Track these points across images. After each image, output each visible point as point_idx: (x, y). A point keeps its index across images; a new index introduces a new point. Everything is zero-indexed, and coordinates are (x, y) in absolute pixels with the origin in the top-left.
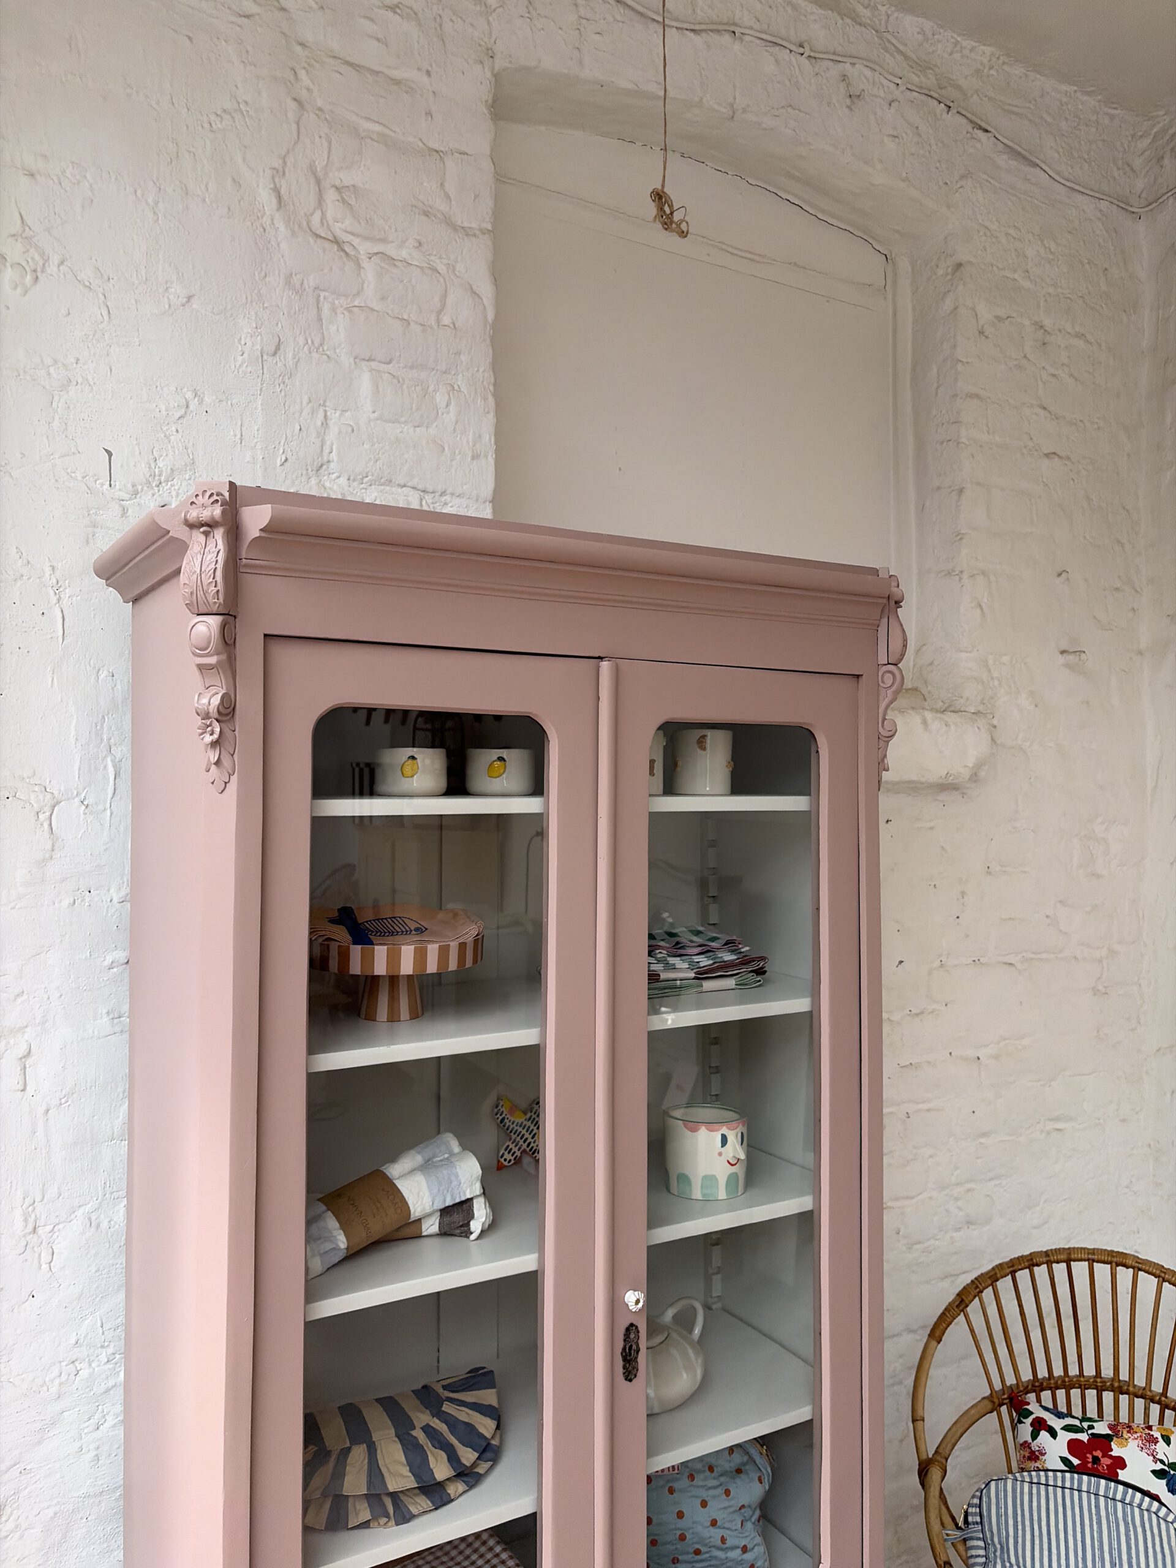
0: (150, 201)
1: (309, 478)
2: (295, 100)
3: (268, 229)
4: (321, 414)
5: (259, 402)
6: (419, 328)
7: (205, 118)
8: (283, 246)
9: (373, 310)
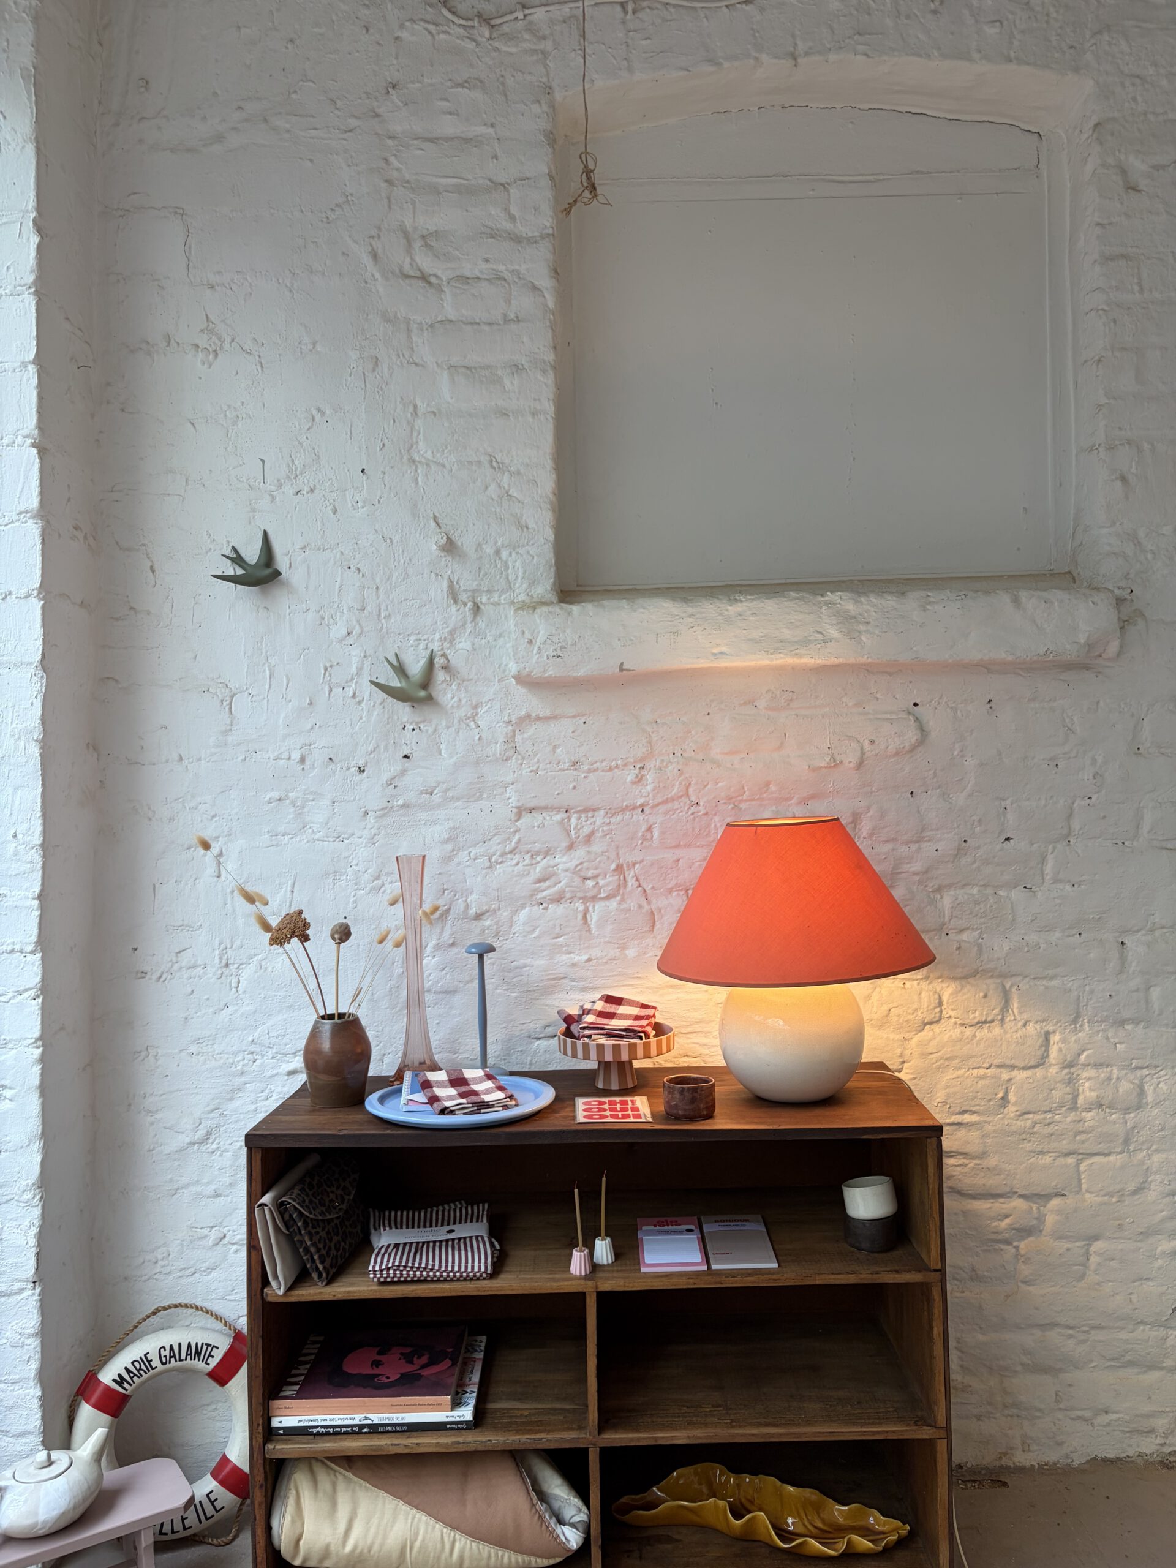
0: (288, 284)
1: (402, 457)
2: (386, 181)
3: (369, 281)
4: (411, 409)
5: (363, 407)
6: (487, 328)
7: (324, 215)
8: (381, 290)
9: (451, 321)
